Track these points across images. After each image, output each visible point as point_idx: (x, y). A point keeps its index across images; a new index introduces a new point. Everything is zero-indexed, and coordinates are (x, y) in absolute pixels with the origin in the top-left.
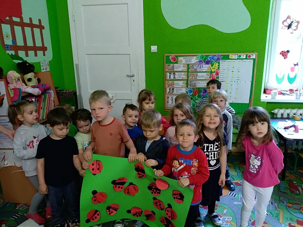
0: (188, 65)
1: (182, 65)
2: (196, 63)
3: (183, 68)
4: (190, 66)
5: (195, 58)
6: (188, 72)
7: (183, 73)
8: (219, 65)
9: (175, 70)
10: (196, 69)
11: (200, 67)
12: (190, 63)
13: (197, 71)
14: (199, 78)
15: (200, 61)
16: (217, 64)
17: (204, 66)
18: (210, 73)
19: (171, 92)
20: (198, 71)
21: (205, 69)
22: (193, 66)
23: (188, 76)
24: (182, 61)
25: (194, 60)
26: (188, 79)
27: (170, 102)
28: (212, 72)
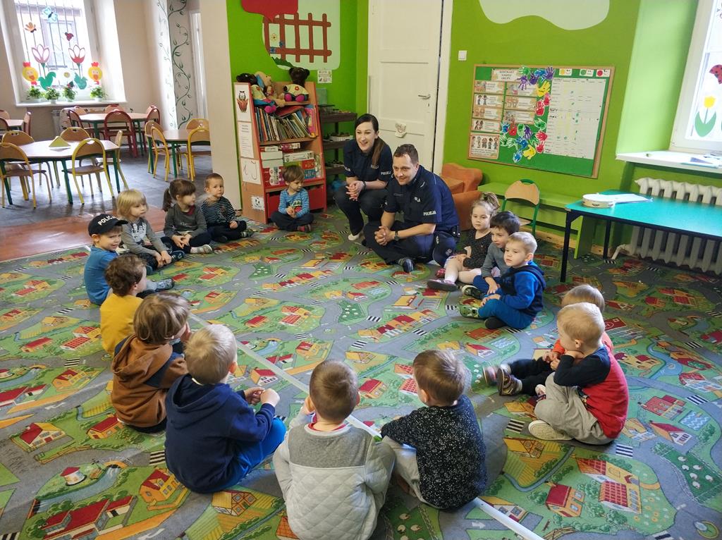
0: (506, 82)
1: (498, 83)
2: (517, 81)
3: (499, 89)
4: (509, 84)
5: (516, 71)
6: (505, 95)
7: (497, 97)
8: (550, 88)
9: (487, 91)
10: (516, 92)
11: (523, 88)
12: (508, 80)
14: (519, 107)
15: (523, 78)
16: (548, 85)
17: (528, 86)
18: (535, 100)
19: (479, 127)
20: (519, 94)
21: (529, 93)
22: (512, 86)
23: (504, 102)
24: (497, 77)
25: (514, 76)
26: (503, 108)
27: (476, 145)
28: (538, 98)
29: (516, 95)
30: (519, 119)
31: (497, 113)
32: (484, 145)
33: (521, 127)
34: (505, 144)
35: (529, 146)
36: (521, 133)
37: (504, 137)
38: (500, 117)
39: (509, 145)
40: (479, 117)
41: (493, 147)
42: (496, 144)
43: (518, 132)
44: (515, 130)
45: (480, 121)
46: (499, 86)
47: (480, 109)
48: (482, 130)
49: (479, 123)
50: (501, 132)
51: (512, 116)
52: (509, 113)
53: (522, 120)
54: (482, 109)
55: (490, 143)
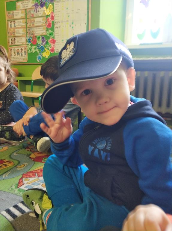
0: (26, 10)
1: (21, 11)
2: (32, 7)
3: (22, 15)
4: (28, 11)
5: (31, 1)
6: (26, 18)
7: (21, 21)
8: (53, 8)
9: (15, 17)
10: (33, 15)
11: (36, 11)
12: (27, 8)
13: (34, 16)
14: (36, 25)
15: (36, 5)
16: (52, 7)
17: (40, 9)
18: (45, 17)
19: (13, 42)
21: (40, 14)
22: (30, 11)
23: (26, 23)
24: (20, 7)
25: (30, 4)
26: (26, 27)
27: (13, 54)
28: (47, 16)
29: (33, 16)
30: (36, 32)
31: (23, 31)
32: (18, 54)
33: (39, 38)
34: (31, 51)
35: (45, 49)
36: (40, 42)
37: (29, 46)
38: (25, 33)
39: (33, 51)
40: (13, 35)
41: (23, 54)
42: (25, 52)
43: (38, 41)
44: (35, 41)
45: (13, 38)
46: (21, 13)
47: (12, 30)
48: (15, 44)
49: (13, 40)
50: (27, 43)
51: (33, 31)
52: (30, 30)
53: (39, 33)
54: (13, 30)
55: (21, 52)
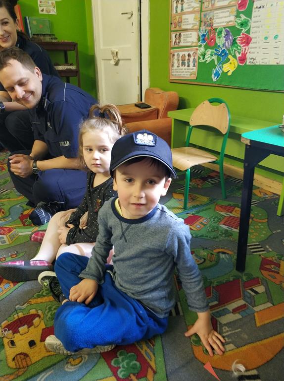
14: (218, 4)
19: (177, 41)
23: (202, 2)
27: (176, 65)
30: (218, 21)
31: (195, 19)
32: (183, 64)
33: (220, 32)
34: (204, 59)
35: (230, 57)
37: (202, 49)
38: (198, 23)
39: (208, 59)
40: (178, 28)
43: (217, 40)
44: (213, 38)
45: (178, 34)
47: (177, 17)
48: (181, 44)
49: (178, 36)
50: (199, 44)
51: (211, 18)
52: (207, 17)
53: (221, 23)
54: (179, 18)
55: (189, 60)
